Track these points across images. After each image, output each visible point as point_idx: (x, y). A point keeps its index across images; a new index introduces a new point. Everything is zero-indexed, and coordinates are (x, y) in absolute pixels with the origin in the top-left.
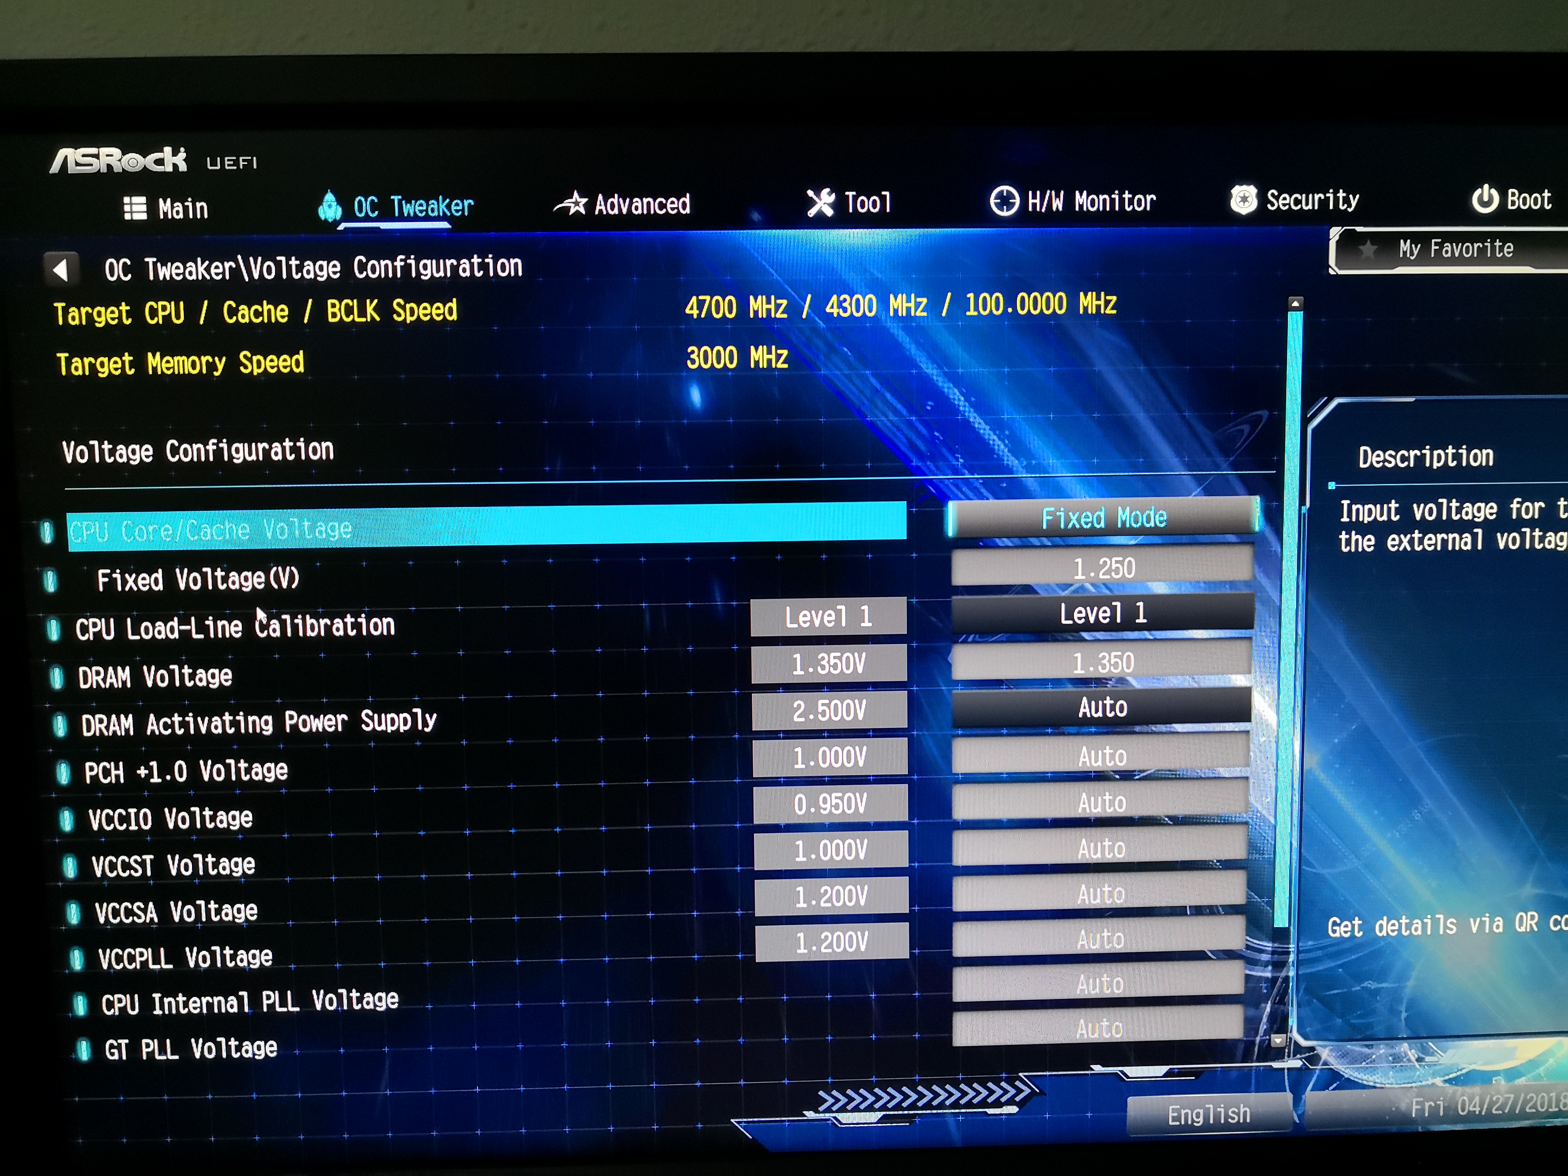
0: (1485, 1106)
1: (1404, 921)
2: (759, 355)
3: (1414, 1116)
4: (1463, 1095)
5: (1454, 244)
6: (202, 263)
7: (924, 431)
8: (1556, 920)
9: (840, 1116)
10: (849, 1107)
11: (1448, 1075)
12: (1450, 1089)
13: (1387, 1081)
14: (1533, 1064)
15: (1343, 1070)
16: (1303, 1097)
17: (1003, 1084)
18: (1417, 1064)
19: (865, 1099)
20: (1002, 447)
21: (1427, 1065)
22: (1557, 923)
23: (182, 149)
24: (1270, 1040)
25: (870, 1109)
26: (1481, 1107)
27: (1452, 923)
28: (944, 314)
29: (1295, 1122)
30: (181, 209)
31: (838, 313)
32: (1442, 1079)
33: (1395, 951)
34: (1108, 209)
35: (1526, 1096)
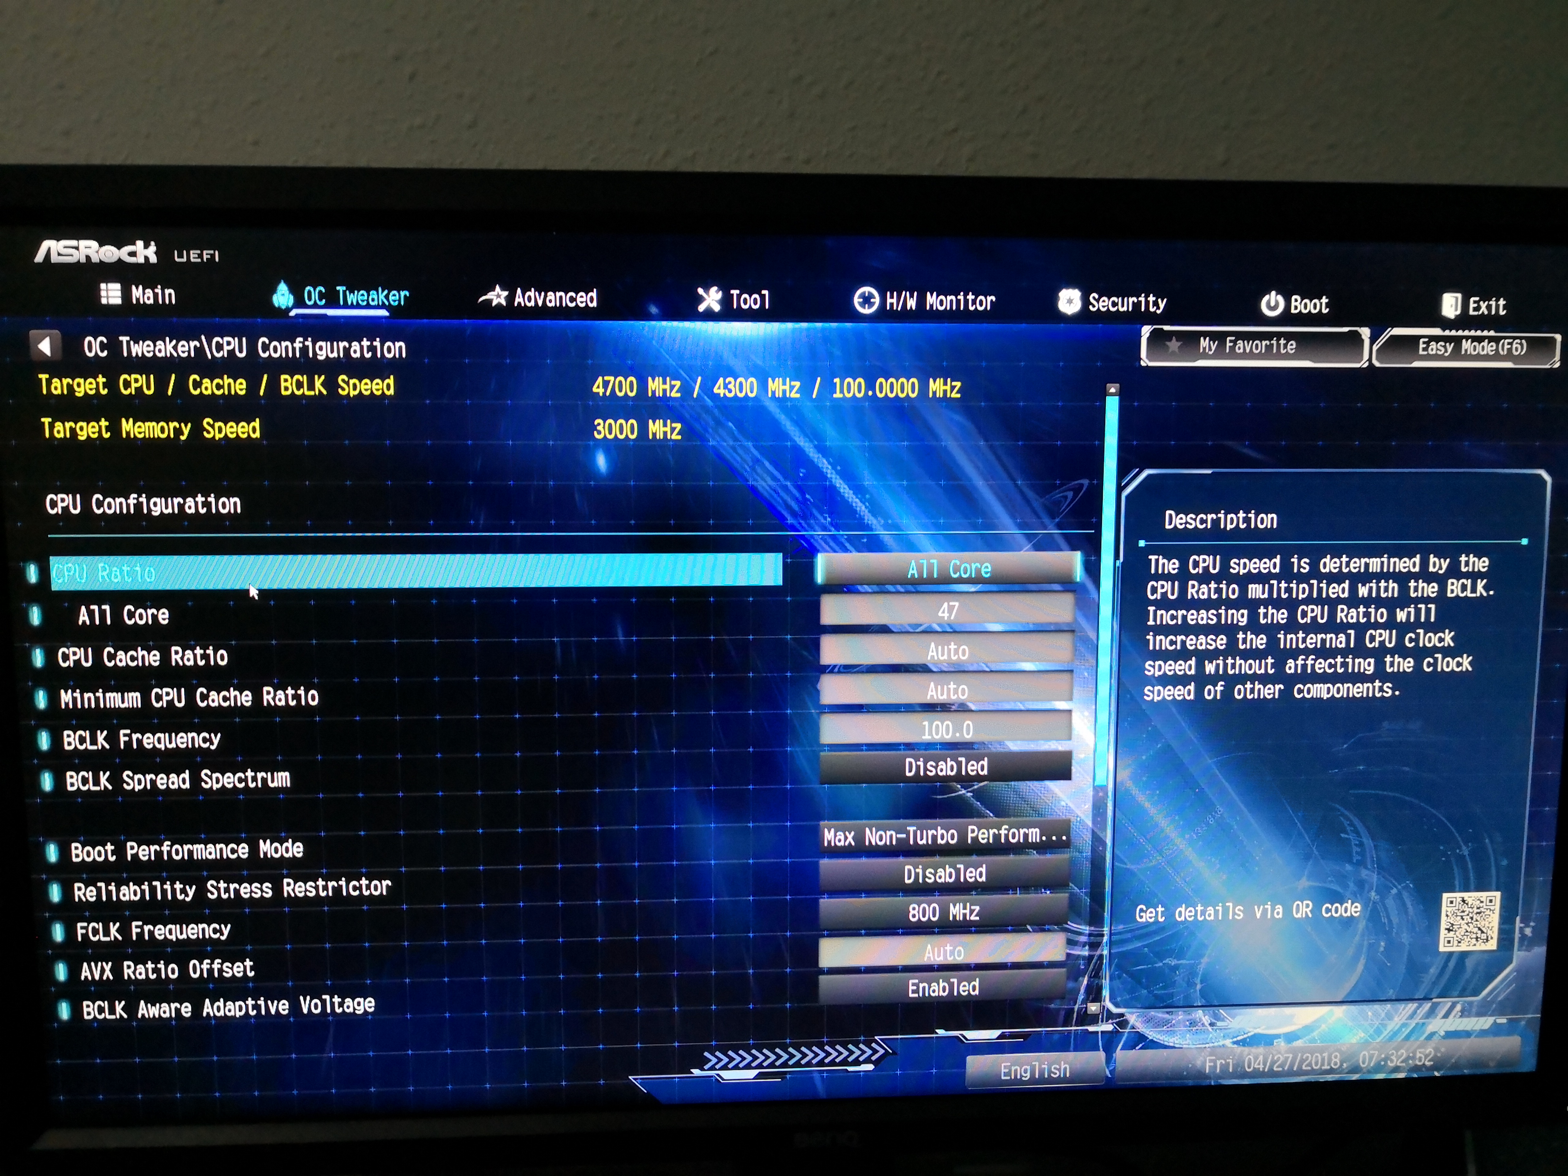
0: (1268, 1064)
1: (1199, 908)
2: (657, 428)
3: (1207, 1071)
4: (1249, 1054)
5: (1246, 342)
6: (170, 342)
7: (797, 495)
8: (1327, 908)
9: (722, 1073)
10: (730, 1066)
11: (1236, 1037)
12: (1239, 1049)
13: (1185, 1043)
14: (1308, 1029)
15: (1148, 1032)
16: (1114, 1055)
17: (861, 1046)
18: (1210, 1028)
19: (744, 1059)
20: (863, 508)
21: (1219, 1029)
22: (1328, 910)
23: (153, 243)
24: (1086, 1008)
25: (748, 1067)
26: (1265, 1064)
27: (1239, 910)
28: (814, 396)
29: (1107, 1077)
30: (151, 295)
31: (724, 394)
32: (1231, 1040)
33: (1192, 933)
34: (954, 308)
35: (1302, 1056)
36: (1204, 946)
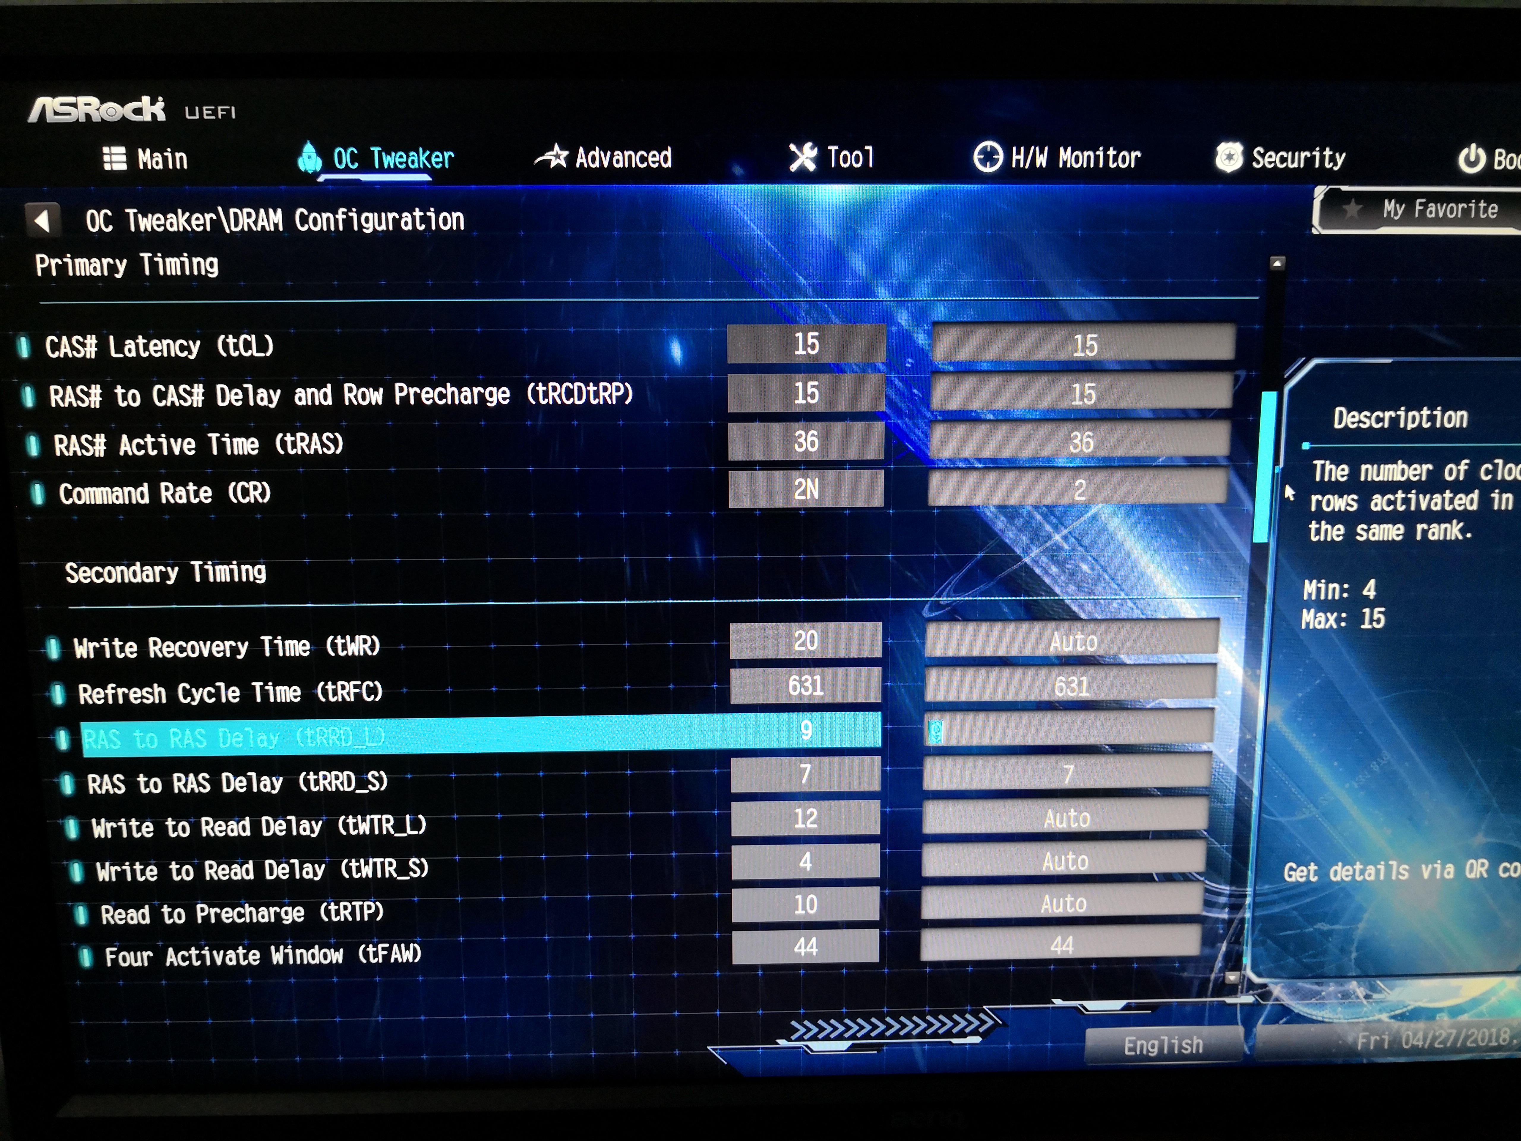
0: (1428, 1041)
1: (1358, 867)
3: (1359, 1049)
4: (1408, 1030)
5: (1439, 205)
6: (183, 214)
7: (903, 388)
8: (1505, 867)
9: (812, 1044)
10: (820, 1036)
11: (1394, 1011)
12: (1396, 1024)
13: (1336, 1016)
14: (1475, 1002)
15: (1293, 1005)
16: (1254, 1030)
17: (968, 1016)
18: (1365, 1001)
19: (835, 1029)
21: (1374, 1002)
22: (1506, 870)
23: (160, 98)
24: (1224, 977)
25: (840, 1038)
26: (1424, 1041)
27: (1405, 869)
29: (1245, 1054)
30: (160, 160)
32: (1388, 1015)
33: (1348, 895)
34: (1092, 166)
35: (1467, 1032)
36: (1361, 909)
